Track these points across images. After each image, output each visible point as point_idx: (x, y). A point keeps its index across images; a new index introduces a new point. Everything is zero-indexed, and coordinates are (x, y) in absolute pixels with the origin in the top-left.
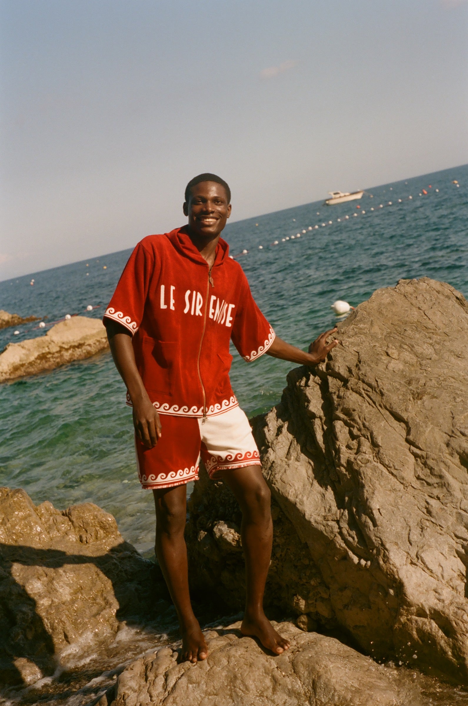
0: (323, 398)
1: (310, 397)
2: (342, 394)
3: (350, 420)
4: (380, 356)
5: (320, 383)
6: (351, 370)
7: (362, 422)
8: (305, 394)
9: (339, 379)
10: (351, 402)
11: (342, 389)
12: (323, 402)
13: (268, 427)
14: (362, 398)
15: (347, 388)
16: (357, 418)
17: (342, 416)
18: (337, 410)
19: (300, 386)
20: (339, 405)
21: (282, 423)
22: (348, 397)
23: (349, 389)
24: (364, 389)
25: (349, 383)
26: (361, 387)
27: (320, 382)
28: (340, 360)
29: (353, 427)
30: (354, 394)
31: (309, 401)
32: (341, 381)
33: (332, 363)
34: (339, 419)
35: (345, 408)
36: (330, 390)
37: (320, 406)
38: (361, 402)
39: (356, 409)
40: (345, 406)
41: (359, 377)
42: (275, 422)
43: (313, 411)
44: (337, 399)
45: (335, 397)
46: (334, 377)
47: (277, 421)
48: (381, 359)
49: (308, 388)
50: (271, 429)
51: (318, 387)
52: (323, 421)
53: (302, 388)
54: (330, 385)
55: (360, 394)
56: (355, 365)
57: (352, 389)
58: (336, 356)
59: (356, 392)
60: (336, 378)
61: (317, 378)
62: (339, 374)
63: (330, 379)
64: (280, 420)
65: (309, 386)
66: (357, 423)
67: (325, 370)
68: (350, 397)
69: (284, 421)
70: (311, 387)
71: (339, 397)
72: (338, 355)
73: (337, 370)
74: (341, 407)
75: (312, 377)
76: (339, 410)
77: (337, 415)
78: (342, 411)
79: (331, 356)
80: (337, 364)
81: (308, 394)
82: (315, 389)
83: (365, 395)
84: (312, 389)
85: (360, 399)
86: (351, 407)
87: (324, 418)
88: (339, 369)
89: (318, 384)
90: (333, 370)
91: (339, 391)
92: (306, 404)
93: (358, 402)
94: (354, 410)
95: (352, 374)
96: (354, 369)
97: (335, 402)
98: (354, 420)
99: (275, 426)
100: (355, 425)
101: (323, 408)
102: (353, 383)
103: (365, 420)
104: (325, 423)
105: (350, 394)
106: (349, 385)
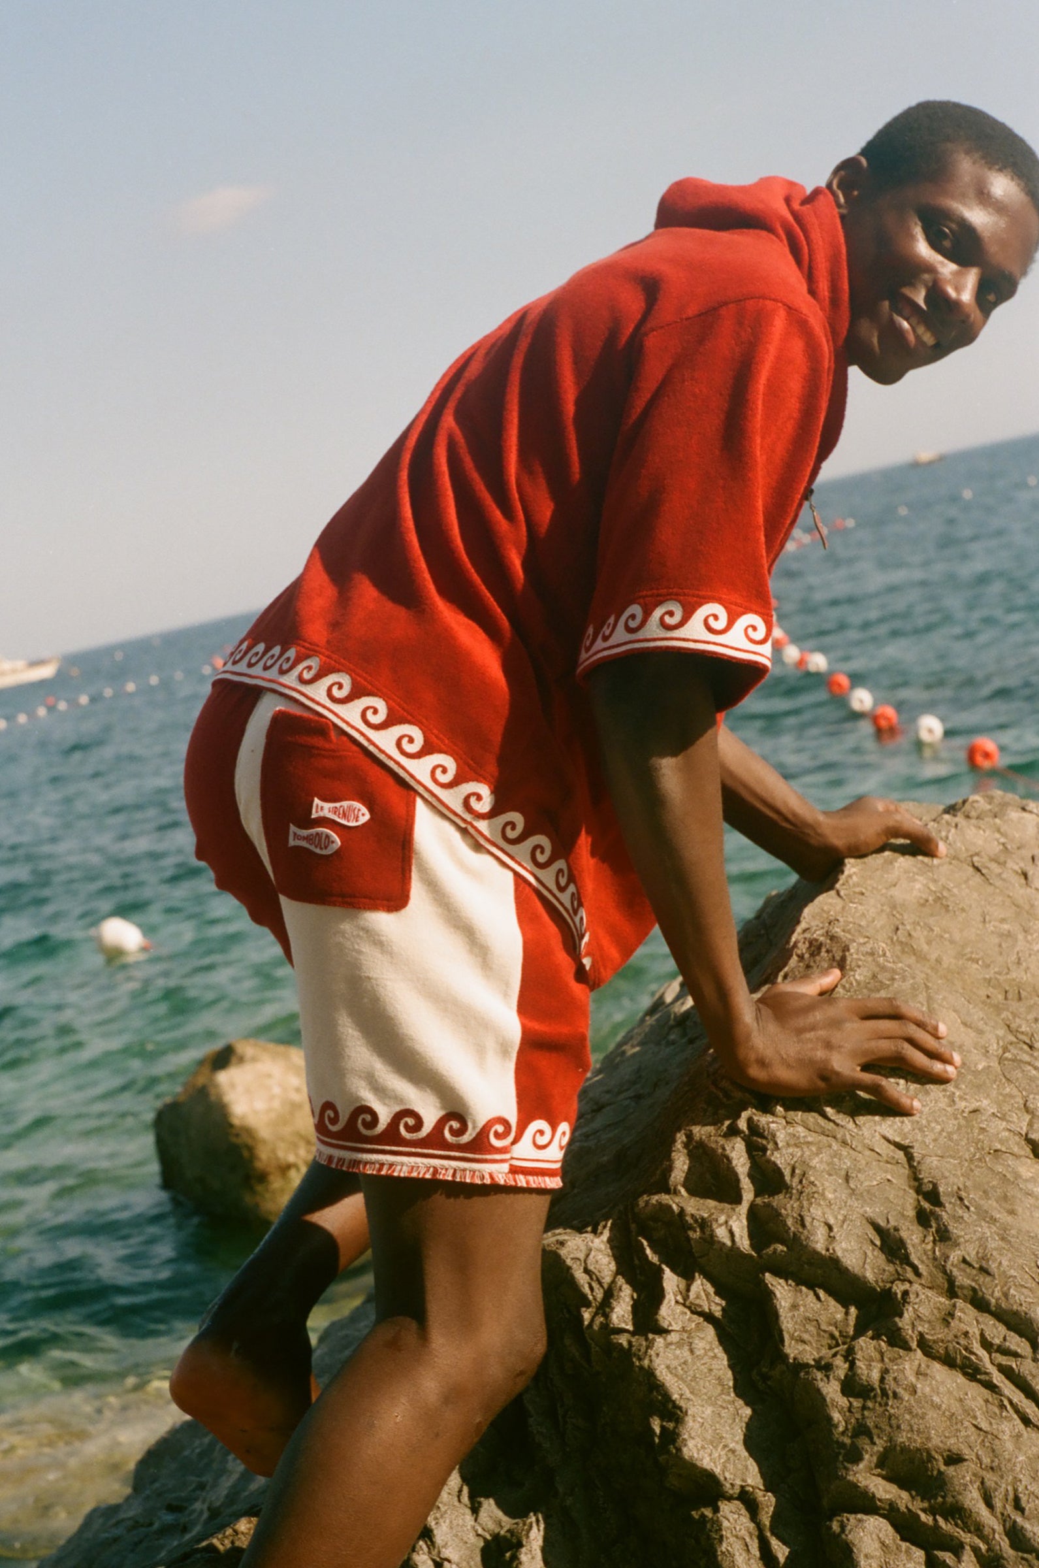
0: (745, 1388)
1: (676, 1388)
2: (875, 1375)
3: (932, 1511)
4: (1011, 1161)
5: (718, 1314)
6: (901, 1243)
7: (1004, 1518)
8: (650, 1373)
9: (830, 1292)
10: (932, 1414)
11: (866, 1346)
12: (748, 1412)
13: (431, 1543)
14: (986, 1393)
15: (897, 1340)
16: (973, 1499)
17: (883, 1490)
18: (855, 1456)
19: (610, 1330)
20: (861, 1430)
21: (507, 1522)
22: (914, 1391)
23: (908, 1349)
24: (986, 1344)
25: (908, 1314)
26: (974, 1331)
27: (716, 1305)
28: (830, 1188)
29: (957, 1549)
30: (938, 1370)
31: (673, 1413)
32: (845, 1303)
33: (787, 1207)
34: (867, 1505)
35: (904, 1450)
36: (792, 1349)
37: (735, 1437)
38: (991, 1416)
39: (967, 1453)
40: (902, 1438)
41: (951, 1281)
42: (469, 1518)
43: (706, 1463)
44: (843, 1401)
45: (831, 1390)
46: (800, 1282)
47: (475, 1510)
48: (1018, 1176)
49: (659, 1341)
50: (447, 1553)
51: (710, 1332)
52: (766, 1521)
53: (623, 1340)
54: (787, 1323)
55: (972, 1372)
56: (911, 1213)
57: (923, 1344)
58: (802, 1171)
59: (949, 1361)
60: (811, 1287)
61: (700, 1287)
62: (834, 1263)
63: (782, 1292)
64: (489, 1506)
65: (663, 1332)
66: (978, 1530)
67: (744, 1244)
68: (923, 1387)
69: (515, 1510)
70: (673, 1337)
71: (851, 1386)
72: (815, 1162)
73: (819, 1242)
74: (880, 1445)
75: (671, 1281)
76: (869, 1459)
77: (855, 1486)
78: (881, 1464)
79: (778, 1172)
80: (816, 1213)
81: (663, 1375)
82: (700, 1345)
83: (998, 1378)
84: (679, 1345)
85: (975, 1394)
86: (936, 1441)
87: (768, 1502)
88: (831, 1238)
89: (709, 1317)
90: (796, 1244)
91: (849, 1356)
92: (656, 1425)
93: (968, 1412)
94: (954, 1459)
95: (906, 1260)
96: (913, 1237)
97: (836, 1416)
98: (956, 1512)
99: (472, 1538)
100: (967, 1538)
101: (750, 1443)
102: (924, 1311)
103: (1018, 1506)
104: (779, 1524)
105: (919, 1373)
106: (905, 1322)
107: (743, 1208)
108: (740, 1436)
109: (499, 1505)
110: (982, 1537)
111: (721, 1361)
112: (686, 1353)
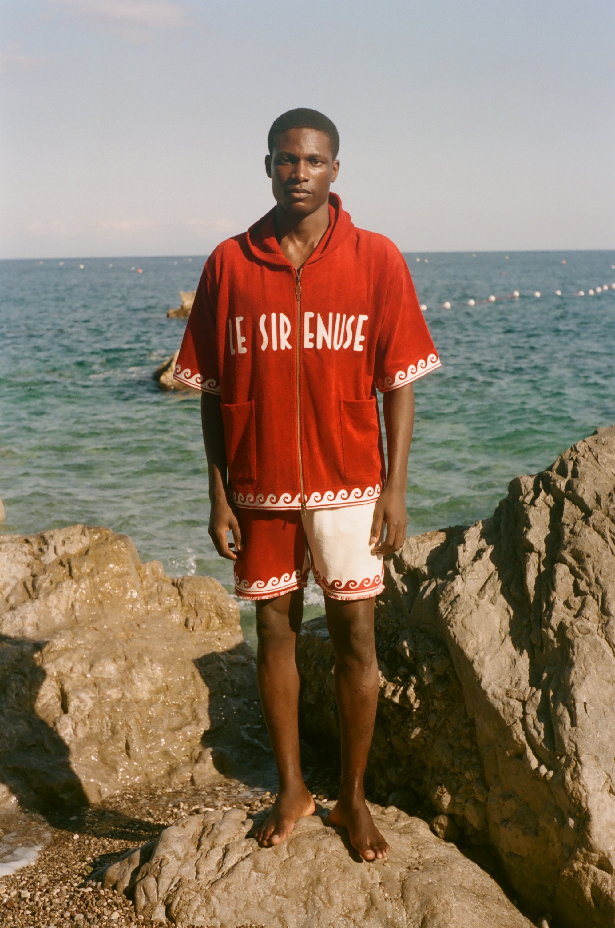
0: (550, 527)
1: (532, 521)
2: (578, 530)
3: (579, 568)
5: (552, 505)
6: (600, 499)
7: (596, 575)
8: (527, 515)
9: (580, 507)
10: (587, 543)
11: (580, 522)
12: (549, 532)
13: (465, 545)
14: (605, 543)
15: (587, 523)
16: (589, 568)
17: (570, 559)
18: (565, 549)
19: (524, 503)
20: (569, 543)
21: (486, 545)
22: (585, 536)
23: (589, 525)
24: (610, 531)
25: (592, 517)
26: (608, 526)
27: (552, 503)
28: (588, 480)
29: (582, 579)
30: (595, 533)
31: (529, 527)
32: (582, 511)
33: (575, 481)
34: (565, 562)
35: (577, 550)
36: (564, 519)
37: (543, 537)
38: (602, 548)
39: (592, 555)
40: (577, 547)
41: (608, 512)
42: (477, 542)
43: (532, 541)
44: (569, 534)
45: (567, 531)
46: (573, 502)
47: (480, 541)
49: (533, 508)
50: (467, 549)
51: (548, 510)
52: (542, 560)
53: (525, 506)
54: (565, 512)
55: (604, 536)
56: (608, 493)
57: (594, 526)
58: (584, 473)
59: (599, 532)
60: (576, 505)
61: (550, 498)
62: (582, 499)
63: (567, 503)
64: (483, 541)
65: (535, 506)
66: (588, 576)
67: (563, 489)
68: (588, 536)
69: (489, 544)
70: (537, 508)
71: (572, 532)
72: (588, 473)
73: (580, 493)
74: (572, 547)
75: (543, 493)
76: (568, 550)
77: (562, 556)
78: (571, 552)
79: (578, 472)
80: (582, 485)
81: (530, 516)
82: (543, 512)
83: (609, 540)
84: (538, 511)
85: (601, 541)
86: (585, 550)
87: (544, 555)
88: (583, 493)
89: (549, 506)
90: (574, 492)
91: (575, 524)
92: (525, 529)
93: (597, 546)
94: (588, 556)
95: (600, 504)
96: (604, 499)
97: (566, 538)
98: (584, 569)
99: (475, 547)
100: (585, 577)
101: (546, 540)
102: (597, 518)
103: (600, 573)
104: (544, 562)
105: (590, 533)
106: (591, 519)
107: (566, 480)
108: (544, 537)
109: (486, 541)
110: (589, 578)
111: (548, 518)
112: (539, 513)
